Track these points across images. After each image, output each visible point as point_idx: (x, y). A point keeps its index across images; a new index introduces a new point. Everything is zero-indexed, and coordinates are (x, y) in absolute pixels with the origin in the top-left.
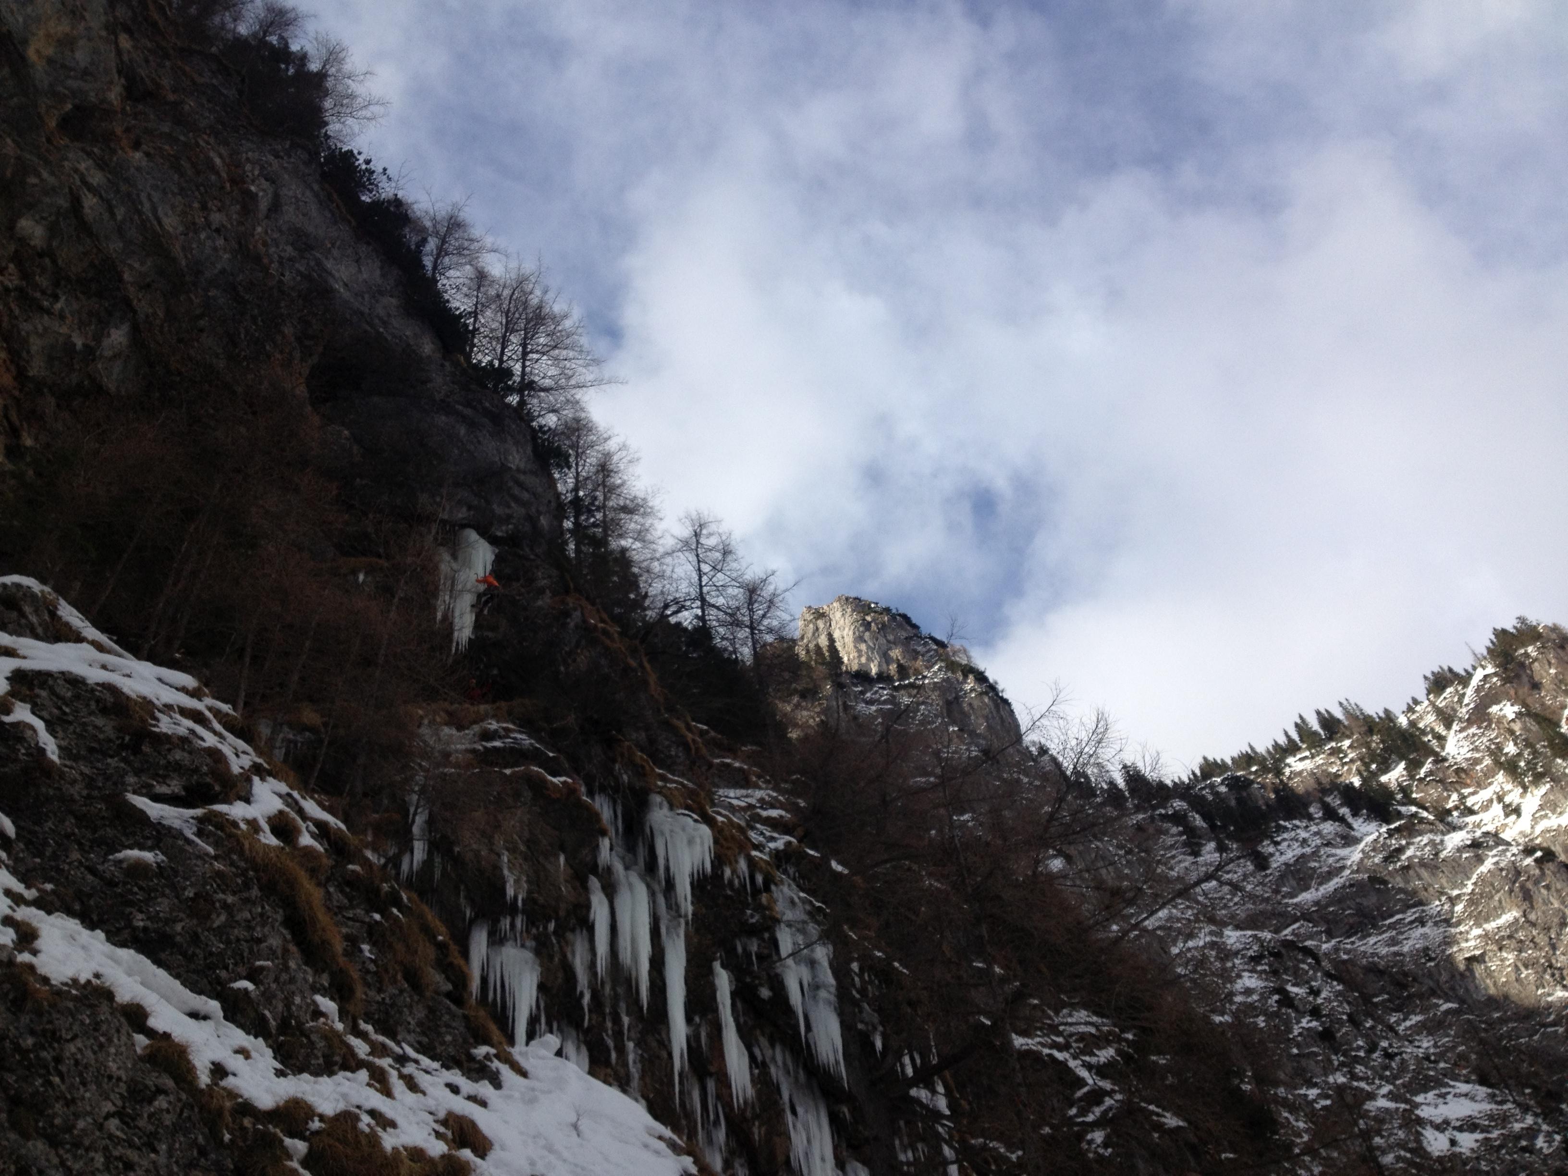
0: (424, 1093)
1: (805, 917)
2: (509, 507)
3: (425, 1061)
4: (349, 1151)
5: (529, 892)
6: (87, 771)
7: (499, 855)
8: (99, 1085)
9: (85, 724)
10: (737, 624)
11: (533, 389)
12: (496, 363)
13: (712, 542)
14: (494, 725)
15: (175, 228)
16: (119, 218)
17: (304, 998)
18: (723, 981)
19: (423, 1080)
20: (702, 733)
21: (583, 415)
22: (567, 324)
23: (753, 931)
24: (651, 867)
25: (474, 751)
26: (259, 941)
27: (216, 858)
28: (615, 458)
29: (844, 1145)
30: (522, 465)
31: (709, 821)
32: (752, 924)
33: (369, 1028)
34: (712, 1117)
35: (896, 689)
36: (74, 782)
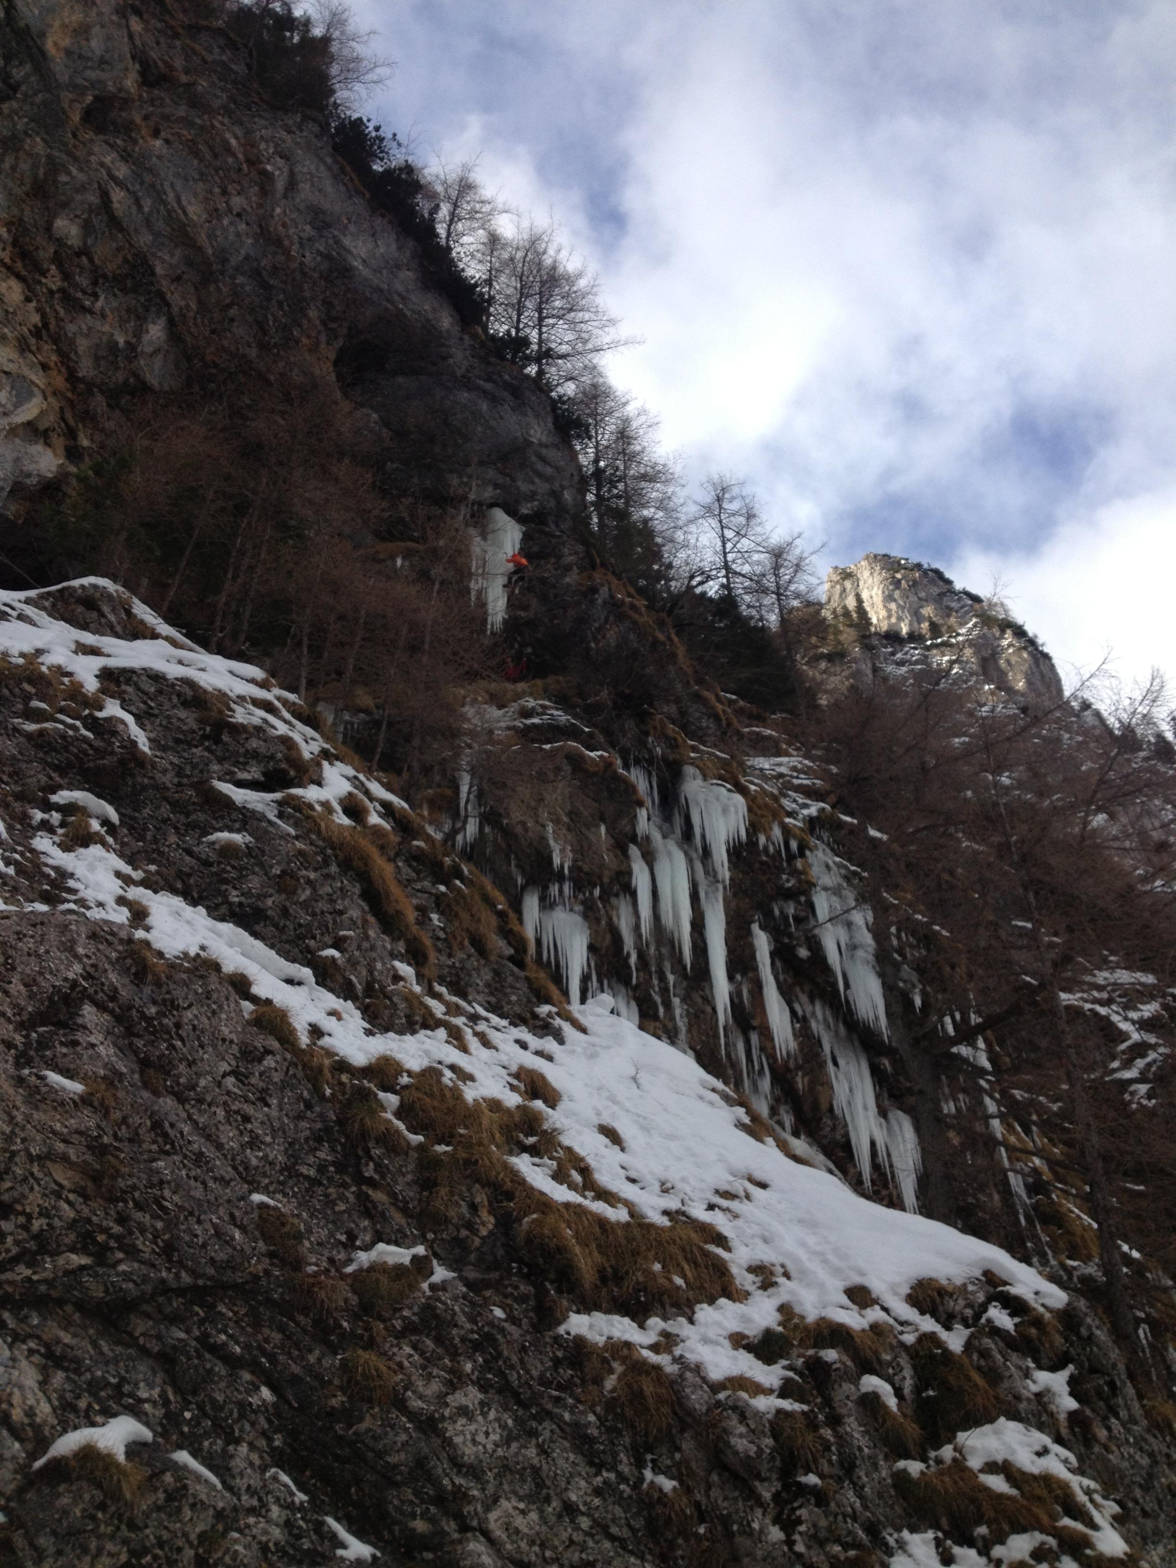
0: (497, 1050)
1: (840, 880)
2: (533, 483)
3: (495, 1020)
4: (436, 1104)
5: (575, 860)
6: (176, 760)
7: (544, 826)
8: (215, 1047)
9: (168, 717)
10: (765, 591)
11: (551, 357)
12: (513, 333)
13: (734, 506)
14: (531, 703)
15: (199, 216)
16: (146, 210)
17: (384, 964)
18: (762, 942)
19: (495, 1037)
20: (731, 702)
21: (601, 380)
22: (582, 283)
23: (789, 895)
24: (688, 835)
25: (514, 728)
26: (341, 913)
27: (297, 838)
28: (634, 425)
29: (886, 1095)
30: (544, 439)
31: (742, 790)
32: (789, 889)
33: (443, 990)
34: (757, 1067)
35: (928, 648)
36: (165, 771)
